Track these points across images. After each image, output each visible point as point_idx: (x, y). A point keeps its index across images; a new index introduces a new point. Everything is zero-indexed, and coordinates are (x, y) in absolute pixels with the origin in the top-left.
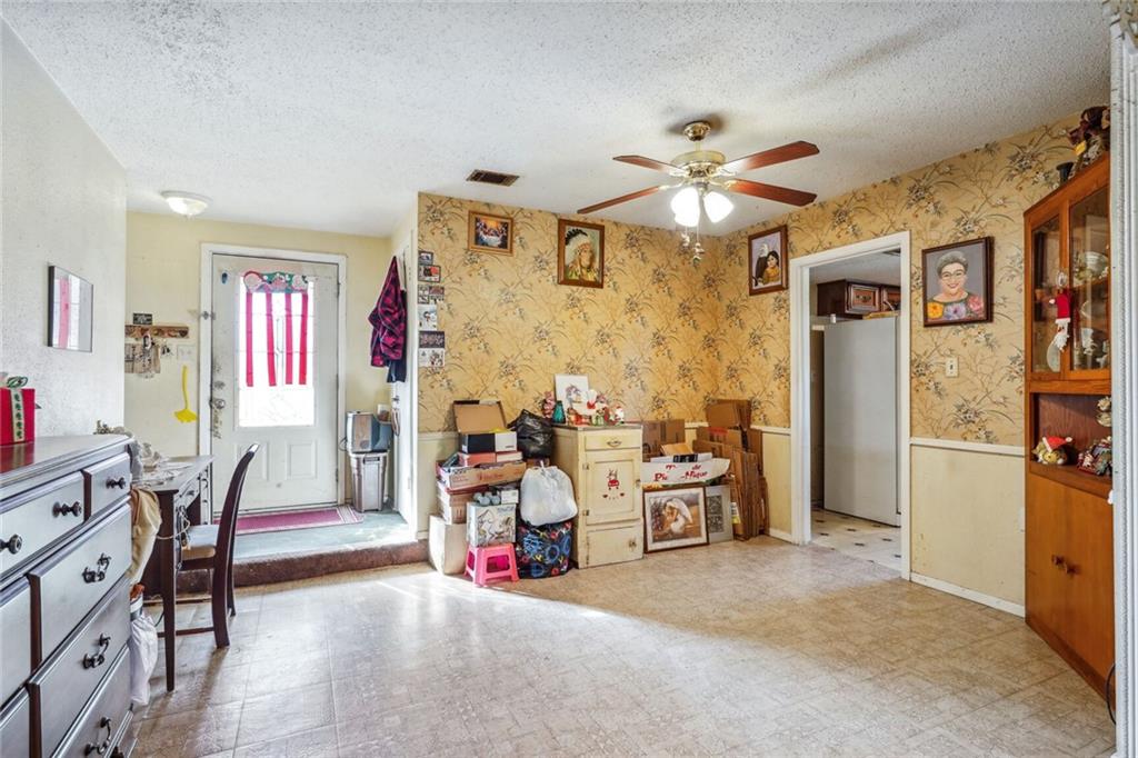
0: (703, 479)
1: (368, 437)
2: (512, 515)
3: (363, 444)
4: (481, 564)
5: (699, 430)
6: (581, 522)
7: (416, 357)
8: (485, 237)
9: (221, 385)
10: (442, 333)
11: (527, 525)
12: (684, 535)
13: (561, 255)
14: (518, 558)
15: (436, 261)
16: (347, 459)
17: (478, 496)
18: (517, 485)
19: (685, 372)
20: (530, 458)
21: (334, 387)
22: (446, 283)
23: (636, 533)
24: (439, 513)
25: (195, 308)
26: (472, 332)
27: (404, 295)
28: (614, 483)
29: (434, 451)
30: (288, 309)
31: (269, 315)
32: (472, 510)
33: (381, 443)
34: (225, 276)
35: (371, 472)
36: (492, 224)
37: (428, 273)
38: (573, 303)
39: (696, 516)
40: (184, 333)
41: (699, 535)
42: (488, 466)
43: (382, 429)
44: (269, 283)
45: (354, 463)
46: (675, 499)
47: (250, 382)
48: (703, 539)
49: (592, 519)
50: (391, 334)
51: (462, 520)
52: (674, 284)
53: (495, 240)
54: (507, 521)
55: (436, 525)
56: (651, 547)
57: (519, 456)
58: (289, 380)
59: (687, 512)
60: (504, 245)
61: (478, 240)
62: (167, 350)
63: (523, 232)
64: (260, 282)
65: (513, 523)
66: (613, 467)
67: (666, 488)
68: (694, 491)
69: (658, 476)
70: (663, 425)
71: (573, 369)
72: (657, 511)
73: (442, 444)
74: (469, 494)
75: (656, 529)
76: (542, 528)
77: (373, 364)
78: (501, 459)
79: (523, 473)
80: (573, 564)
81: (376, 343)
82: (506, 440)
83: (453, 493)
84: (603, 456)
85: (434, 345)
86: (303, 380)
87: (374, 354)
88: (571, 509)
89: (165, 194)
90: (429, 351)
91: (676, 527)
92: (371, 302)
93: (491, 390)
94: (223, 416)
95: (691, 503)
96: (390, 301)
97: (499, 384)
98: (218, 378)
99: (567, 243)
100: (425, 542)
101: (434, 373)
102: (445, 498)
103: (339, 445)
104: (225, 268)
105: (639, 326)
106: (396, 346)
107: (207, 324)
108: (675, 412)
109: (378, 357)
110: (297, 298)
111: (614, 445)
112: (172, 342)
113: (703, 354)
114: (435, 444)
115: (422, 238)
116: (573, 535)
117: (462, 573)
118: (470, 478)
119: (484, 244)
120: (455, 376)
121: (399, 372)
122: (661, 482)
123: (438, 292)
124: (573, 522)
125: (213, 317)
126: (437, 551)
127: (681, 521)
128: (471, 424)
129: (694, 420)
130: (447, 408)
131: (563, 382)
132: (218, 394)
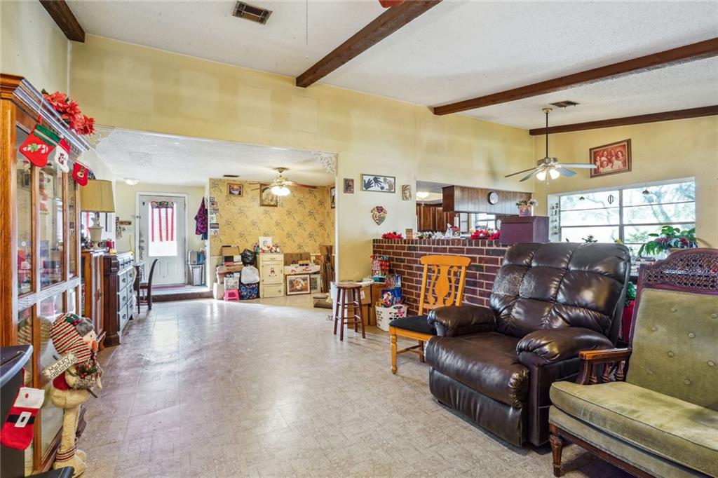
0: (310, 272)
1: (196, 259)
2: (238, 281)
3: (194, 262)
4: (227, 295)
5: (316, 256)
6: (261, 283)
7: (210, 232)
8: (233, 192)
9: (143, 241)
10: (218, 224)
11: (242, 284)
12: (301, 290)
13: (261, 196)
14: (239, 294)
15: (216, 200)
16: (189, 268)
17: (228, 275)
18: (240, 272)
19: (311, 236)
20: (245, 264)
21: (183, 242)
22: (219, 207)
23: (282, 288)
24: (216, 281)
25: (133, 214)
26: (228, 223)
27: (207, 210)
28: (273, 271)
29: (215, 262)
30: (167, 214)
31: (160, 216)
32: (225, 279)
33: (201, 262)
34: (144, 203)
35: (197, 272)
36: (235, 187)
37: (213, 204)
38: (266, 212)
39: (306, 284)
40: (130, 223)
41: (307, 290)
42: (230, 266)
43: (201, 257)
44: (161, 205)
45: (191, 268)
46: (299, 278)
47: (153, 240)
48: (309, 292)
49: (265, 282)
50: (202, 224)
51: (222, 283)
52: (306, 204)
53: (237, 193)
54: (236, 283)
55: (215, 285)
56: (288, 293)
57: (242, 263)
58: (167, 239)
59: (303, 283)
60: (240, 194)
61: (231, 193)
62: (124, 229)
63: (247, 189)
64: (156, 205)
65: (238, 282)
66: (272, 266)
67: (295, 274)
68: (306, 276)
69: (292, 271)
70: (301, 255)
71: (266, 235)
72: (291, 282)
73: (218, 259)
74: (225, 274)
75: (291, 287)
76: (248, 285)
77: (196, 233)
78: (235, 264)
79: (242, 268)
80: (258, 296)
81: (197, 227)
82: (237, 258)
83: (220, 274)
84: (269, 263)
85: (215, 228)
86: (172, 239)
87: (197, 230)
88: (258, 279)
89: (126, 179)
90: (213, 230)
91: (298, 287)
92: (196, 213)
93: (235, 242)
94: (144, 252)
95: (304, 280)
96: (201, 213)
97: (238, 240)
98: (142, 239)
99: (263, 192)
100: (212, 292)
101: (215, 237)
102: (218, 276)
103: (186, 262)
104: (144, 200)
105: (292, 220)
106: (204, 228)
107: (137, 220)
108: (306, 250)
109: (198, 231)
110: (170, 210)
111: (273, 259)
112: (126, 227)
113: (319, 229)
114: (216, 260)
115: (211, 193)
116: (258, 287)
117: (222, 299)
118: (225, 269)
119: (233, 194)
120: (223, 238)
121: (205, 237)
122: (294, 273)
123: (216, 210)
124: (258, 283)
125: (140, 217)
126: (215, 294)
127: (300, 286)
128: (227, 253)
129: (315, 253)
130: (219, 248)
131: (262, 239)
132: (142, 245)
